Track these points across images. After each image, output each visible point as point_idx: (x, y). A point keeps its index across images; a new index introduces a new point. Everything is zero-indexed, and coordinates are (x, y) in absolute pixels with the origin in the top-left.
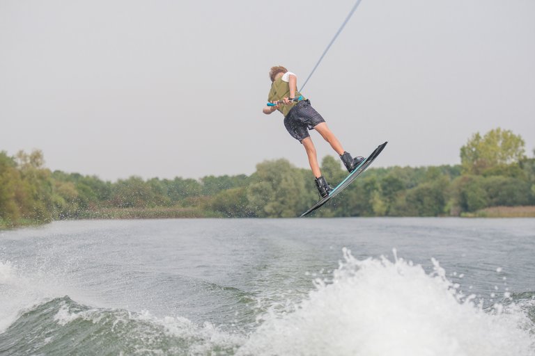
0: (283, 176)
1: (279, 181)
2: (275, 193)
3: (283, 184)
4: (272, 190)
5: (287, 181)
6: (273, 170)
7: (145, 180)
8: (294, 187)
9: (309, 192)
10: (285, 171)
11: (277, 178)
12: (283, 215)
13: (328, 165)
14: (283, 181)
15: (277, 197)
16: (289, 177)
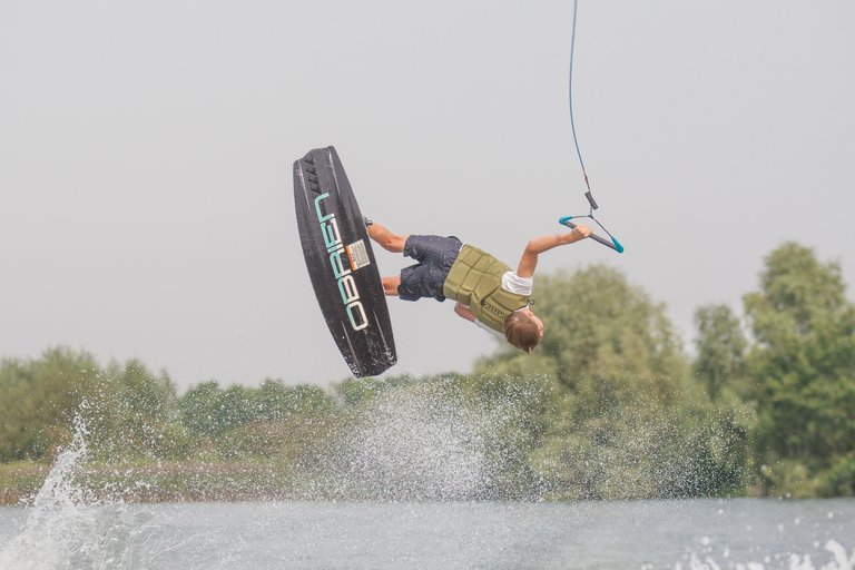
0: (603, 331)
1: (588, 353)
2: (568, 399)
3: (607, 364)
4: (555, 387)
5: (618, 350)
6: (563, 308)
7: (103, 363)
8: (646, 374)
9: (714, 393)
10: (611, 315)
11: (577, 342)
12: (605, 488)
13: (792, 282)
14: (605, 351)
15: (580, 414)
16: (627, 338)
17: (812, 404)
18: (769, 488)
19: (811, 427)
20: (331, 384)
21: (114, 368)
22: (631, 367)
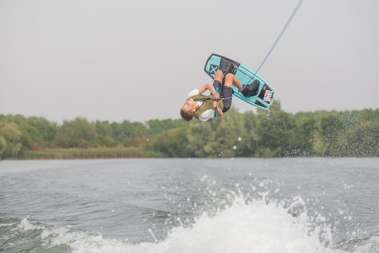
1: (219, 121)
3: (223, 124)
5: (226, 121)
8: (233, 127)
17: (272, 134)
18: (261, 155)
19: (271, 140)
20: (146, 122)
21: (93, 123)
22: (229, 125)
